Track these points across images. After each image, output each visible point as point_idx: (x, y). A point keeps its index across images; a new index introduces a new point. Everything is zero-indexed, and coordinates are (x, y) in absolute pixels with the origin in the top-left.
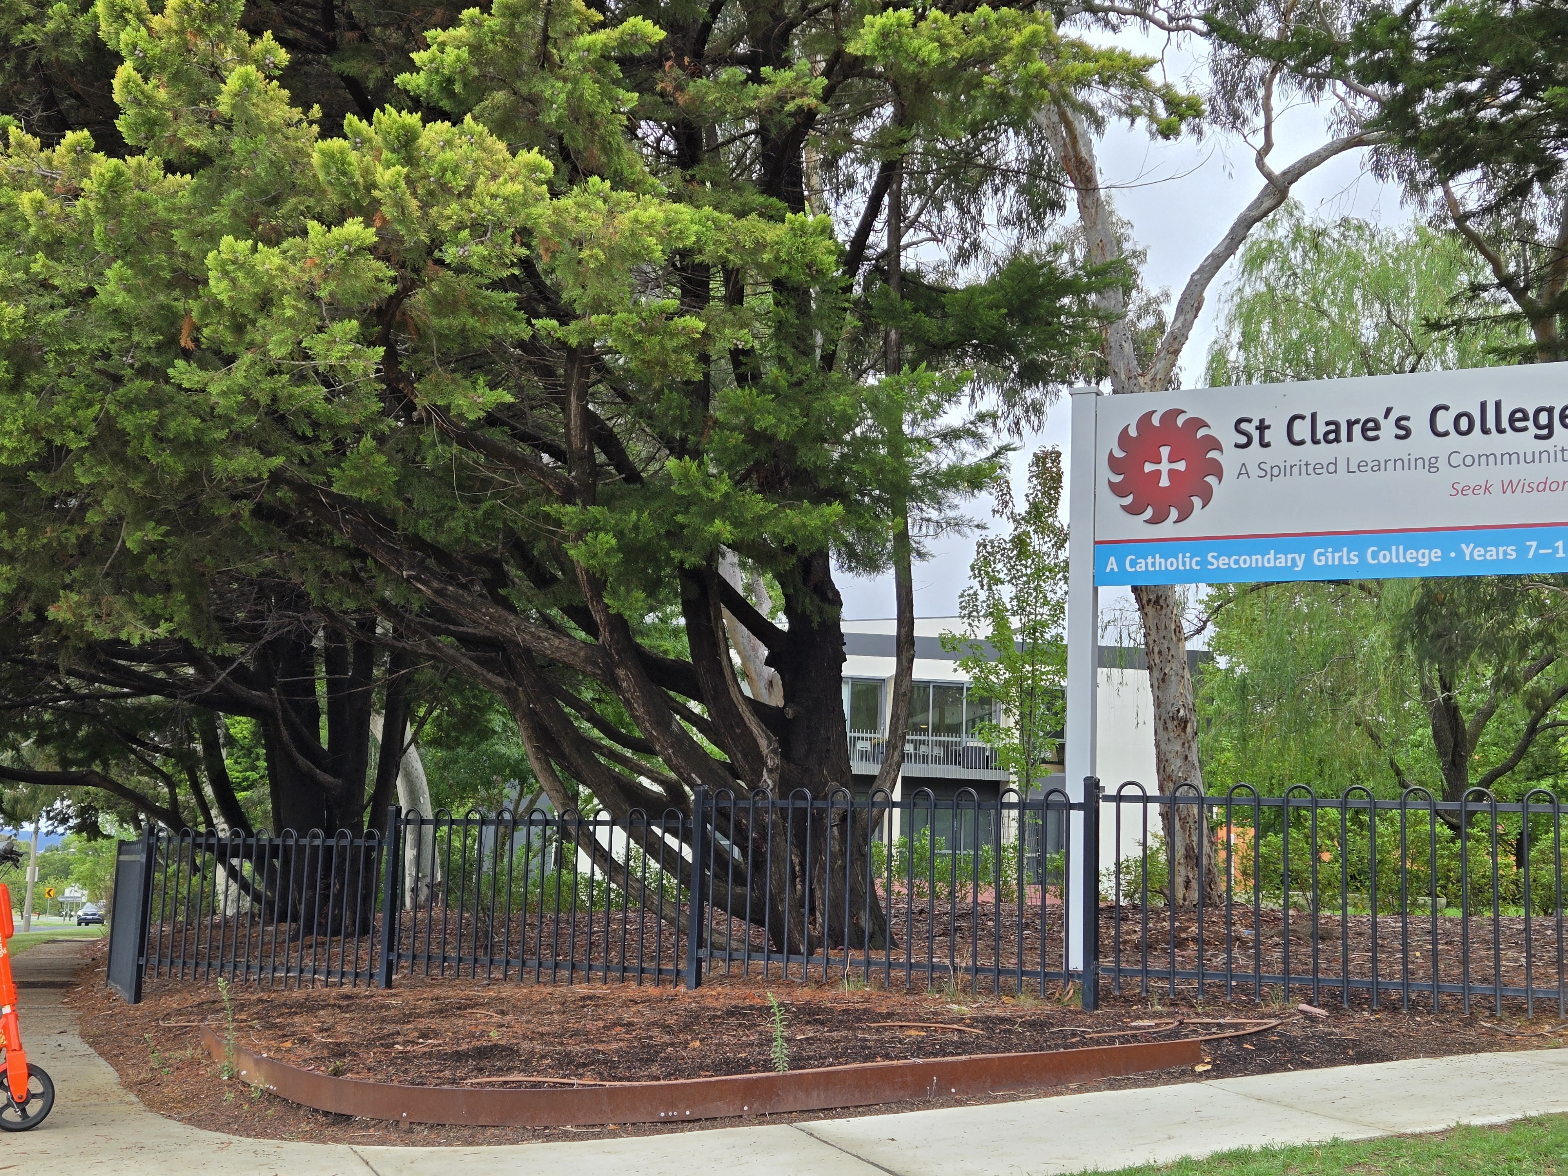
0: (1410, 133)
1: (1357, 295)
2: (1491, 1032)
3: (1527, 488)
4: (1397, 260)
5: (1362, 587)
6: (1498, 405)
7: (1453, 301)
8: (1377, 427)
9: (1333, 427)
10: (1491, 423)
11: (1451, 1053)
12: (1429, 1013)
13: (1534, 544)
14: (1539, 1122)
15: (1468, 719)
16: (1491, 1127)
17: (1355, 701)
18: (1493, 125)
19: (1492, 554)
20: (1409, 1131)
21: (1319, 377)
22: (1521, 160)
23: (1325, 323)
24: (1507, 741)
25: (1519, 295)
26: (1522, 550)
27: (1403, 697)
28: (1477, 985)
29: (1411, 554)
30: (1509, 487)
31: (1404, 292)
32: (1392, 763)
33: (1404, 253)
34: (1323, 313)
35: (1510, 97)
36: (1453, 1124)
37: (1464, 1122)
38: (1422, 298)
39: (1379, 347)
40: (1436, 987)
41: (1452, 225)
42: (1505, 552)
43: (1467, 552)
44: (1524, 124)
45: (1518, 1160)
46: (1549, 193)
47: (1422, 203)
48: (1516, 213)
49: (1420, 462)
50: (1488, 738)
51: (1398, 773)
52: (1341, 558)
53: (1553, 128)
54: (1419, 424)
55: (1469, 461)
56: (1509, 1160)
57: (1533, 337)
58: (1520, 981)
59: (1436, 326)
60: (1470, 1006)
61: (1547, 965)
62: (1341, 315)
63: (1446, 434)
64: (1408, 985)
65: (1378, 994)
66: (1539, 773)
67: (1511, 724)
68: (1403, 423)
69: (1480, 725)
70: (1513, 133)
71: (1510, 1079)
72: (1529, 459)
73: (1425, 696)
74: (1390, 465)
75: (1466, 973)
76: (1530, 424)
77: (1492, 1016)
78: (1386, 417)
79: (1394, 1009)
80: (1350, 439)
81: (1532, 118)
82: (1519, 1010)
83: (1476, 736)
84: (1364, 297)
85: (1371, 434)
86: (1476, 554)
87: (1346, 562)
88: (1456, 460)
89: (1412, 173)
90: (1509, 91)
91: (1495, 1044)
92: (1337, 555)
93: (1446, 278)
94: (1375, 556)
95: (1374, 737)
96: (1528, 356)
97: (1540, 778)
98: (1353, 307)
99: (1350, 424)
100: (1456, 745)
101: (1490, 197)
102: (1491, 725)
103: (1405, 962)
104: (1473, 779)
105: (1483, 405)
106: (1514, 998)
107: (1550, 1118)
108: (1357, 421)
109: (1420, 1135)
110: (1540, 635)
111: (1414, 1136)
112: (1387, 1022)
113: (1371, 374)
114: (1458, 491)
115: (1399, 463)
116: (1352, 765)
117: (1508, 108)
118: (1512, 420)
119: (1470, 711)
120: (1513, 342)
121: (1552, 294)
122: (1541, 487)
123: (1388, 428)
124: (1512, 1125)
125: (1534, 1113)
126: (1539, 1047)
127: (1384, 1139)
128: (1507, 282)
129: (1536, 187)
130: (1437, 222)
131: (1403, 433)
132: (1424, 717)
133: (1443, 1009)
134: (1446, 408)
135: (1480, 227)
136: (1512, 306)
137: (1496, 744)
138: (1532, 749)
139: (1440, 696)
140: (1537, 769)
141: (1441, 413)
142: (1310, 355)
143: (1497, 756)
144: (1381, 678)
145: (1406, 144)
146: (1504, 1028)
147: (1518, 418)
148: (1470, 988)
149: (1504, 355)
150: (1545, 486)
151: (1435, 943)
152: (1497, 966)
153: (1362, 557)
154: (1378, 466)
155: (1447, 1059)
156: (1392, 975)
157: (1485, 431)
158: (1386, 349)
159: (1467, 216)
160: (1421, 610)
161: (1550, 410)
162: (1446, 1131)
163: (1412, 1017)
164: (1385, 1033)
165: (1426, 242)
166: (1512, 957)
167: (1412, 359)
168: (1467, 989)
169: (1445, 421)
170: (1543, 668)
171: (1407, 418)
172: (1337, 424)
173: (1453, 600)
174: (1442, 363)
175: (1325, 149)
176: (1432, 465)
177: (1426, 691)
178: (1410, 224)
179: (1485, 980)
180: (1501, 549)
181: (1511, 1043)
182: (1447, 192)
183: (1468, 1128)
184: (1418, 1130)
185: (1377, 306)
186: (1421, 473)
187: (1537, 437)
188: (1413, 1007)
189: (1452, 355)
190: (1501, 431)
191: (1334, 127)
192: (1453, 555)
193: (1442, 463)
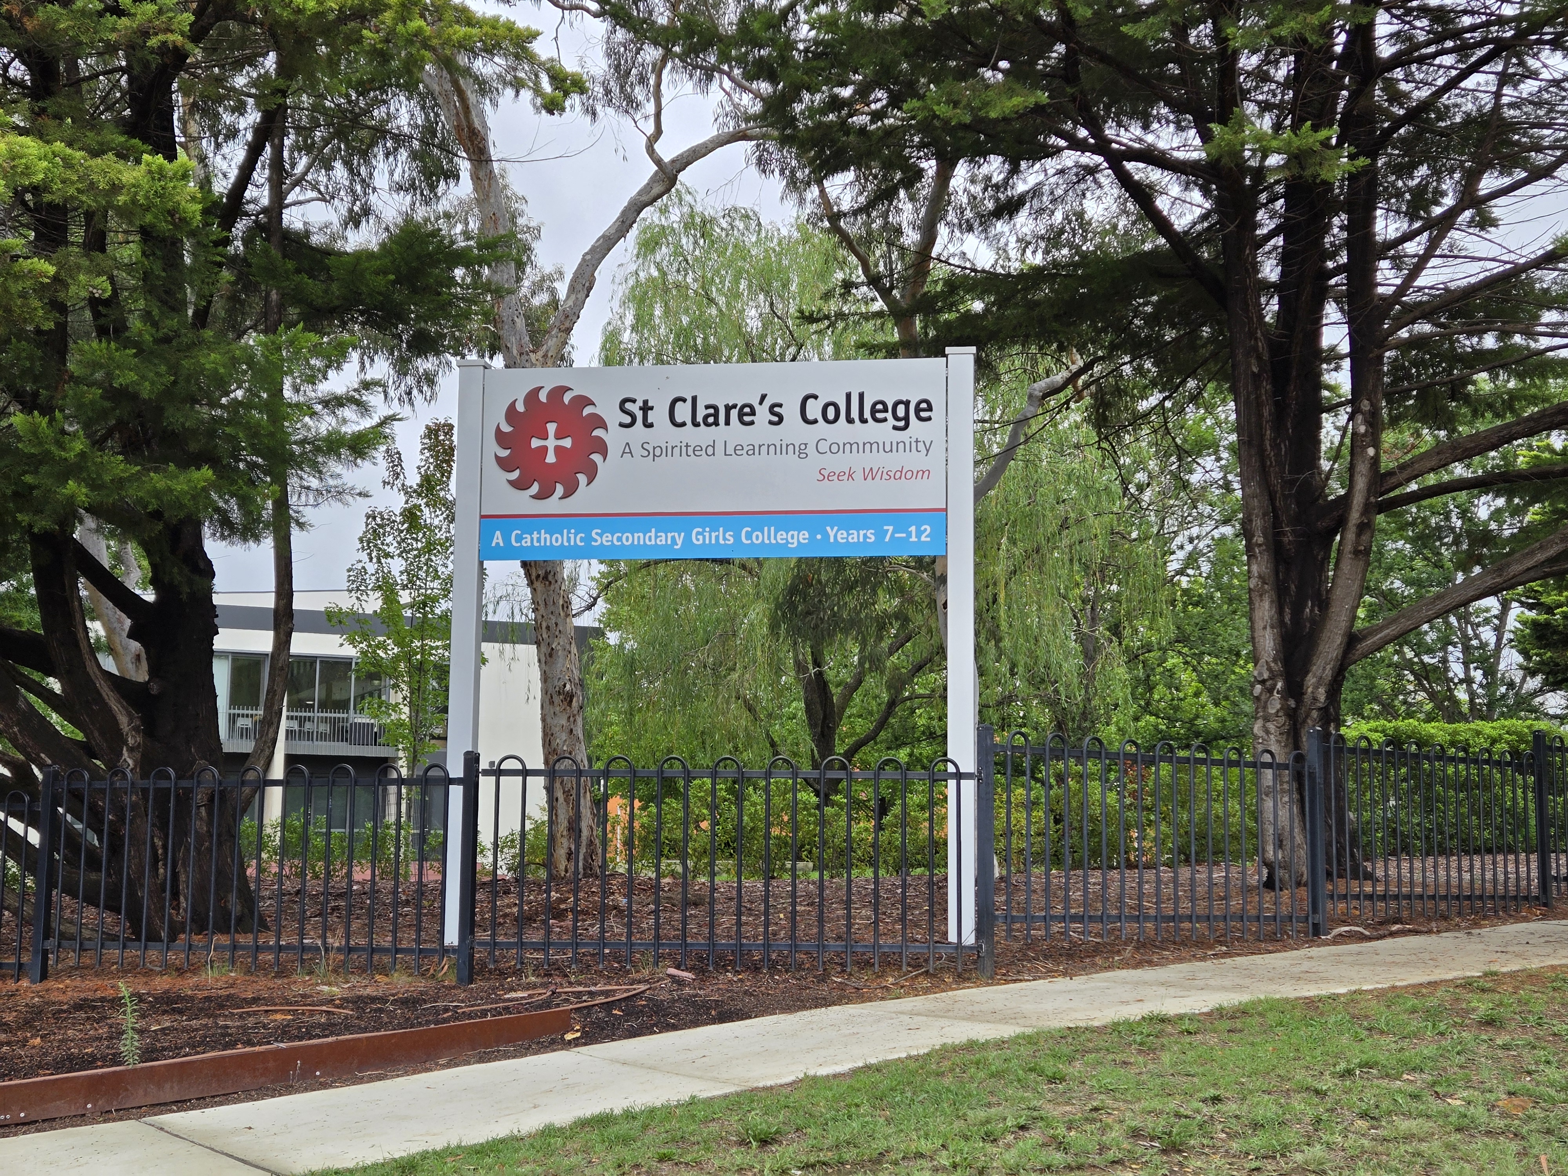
0: (788, 131)
1: (743, 285)
2: (842, 987)
3: (885, 476)
4: (780, 254)
5: (743, 567)
6: (861, 396)
7: (827, 296)
8: (753, 413)
9: (712, 411)
10: (855, 414)
11: (804, 1008)
12: (787, 971)
13: (891, 528)
14: (877, 1069)
15: (836, 692)
16: (835, 1076)
17: (735, 676)
18: (863, 130)
19: (855, 537)
20: (761, 1085)
21: (706, 362)
22: (888, 166)
23: (714, 311)
24: (871, 713)
25: (885, 293)
26: (880, 534)
27: (779, 672)
28: (832, 942)
29: (781, 536)
30: (870, 474)
31: (785, 285)
32: (768, 735)
33: (786, 247)
34: (711, 301)
35: (879, 105)
36: (801, 1076)
37: (811, 1073)
38: (801, 293)
39: (762, 337)
40: (795, 947)
41: (826, 224)
42: (865, 536)
43: (832, 534)
44: (890, 132)
45: (857, 1106)
46: (912, 199)
47: (802, 201)
48: (885, 215)
49: (791, 448)
50: (854, 711)
51: (773, 744)
52: (717, 537)
53: (916, 139)
54: (791, 412)
55: (834, 448)
56: (849, 1106)
57: (896, 335)
58: (869, 937)
59: (811, 319)
60: (824, 963)
61: (895, 922)
62: (728, 304)
63: (815, 421)
64: (769, 945)
65: (742, 955)
66: (897, 743)
67: (876, 697)
68: (776, 409)
69: (847, 699)
70: (881, 139)
71: (855, 1030)
72: (888, 449)
73: (798, 672)
74: (764, 449)
75: (821, 932)
76: (889, 415)
77: (843, 971)
78: (761, 403)
79: (756, 969)
80: (727, 423)
81: (898, 127)
82: (868, 964)
83: (843, 709)
84: (750, 286)
85: (747, 419)
86: (839, 536)
87: (722, 542)
88: (824, 446)
89: (793, 172)
90: (879, 100)
91: (844, 997)
92: (714, 535)
93: (823, 275)
94: (749, 536)
95: (750, 709)
96: (892, 352)
97: (898, 747)
98: (738, 295)
99: (728, 408)
100: (825, 718)
101: (862, 199)
102: (857, 697)
103: (767, 924)
104: (840, 749)
105: (848, 396)
106: (864, 954)
107: (887, 1064)
108: (735, 406)
109: (771, 1088)
110: (897, 616)
111: (765, 1089)
112: (747, 981)
113: (754, 361)
114: (826, 476)
115: (772, 448)
116: (732, 737)
117: (877, 116)
118: (874, 411)
119: (838, 686)
120: (880, 338)
121: (914, 295)
122: (898, 475)
123: (763, 414)
124: (854, 1072)
125: (873, 1061)
126: (882, 999)
127: (738, 1094)
128: (874, 281)
129: (902, 193)
130: (813, 220)
131: (776, 419)
132: (799, 691)
133: (800, 967)
134: (816, 397)
135: (853, 228)
136: (879, 305)
137: (860, 716)
138: (892, 720)
139: (813, 671)
140: (897, 739)
141: (810, 401)
142: (699, 341)
143: (862, 727)
144: (759, 653)
145: (784, 141)
146: (853, 982)
147: (879, 410)
148: (824, 946)
149: (872, 350)
150: (901, 474)
151: (794, 904)
152: (849, 926)
153: (737, 537)
154: (753, 450)
155: (800, 1014)
156: (755, 937)
157: (850, 421)
158: (769, 340)
159: (841, 215)
160: (792, 590)
161: (907, 404)
162: (794, 1082)
163: (772, 976)
164: (746, 992)
165: (806, 240)
166: (863, 914)
167: (792, 350)
168: (822, 947)
169: (814, 410)
170: (902, 645)
171: (780, 406)
172: (716, 408)
173: (819, 581)
174: (819, 354)
175: (711, 141)
176: (801, 452)
177: (800, 667)
178: (793, 221)
179: (839, 938)
180: (862, 533)
181: (860, 996)
182: (822, 191)
183: (815, 1078)
184: (769, 1083)
185: (761, 297)
186: (792, 458)
187: (895, 428)
188: (773, 967)
189: (828, 349)
190: (864, 421)
191: (720, 120)
192: (819, 537)
193: (811, 450)
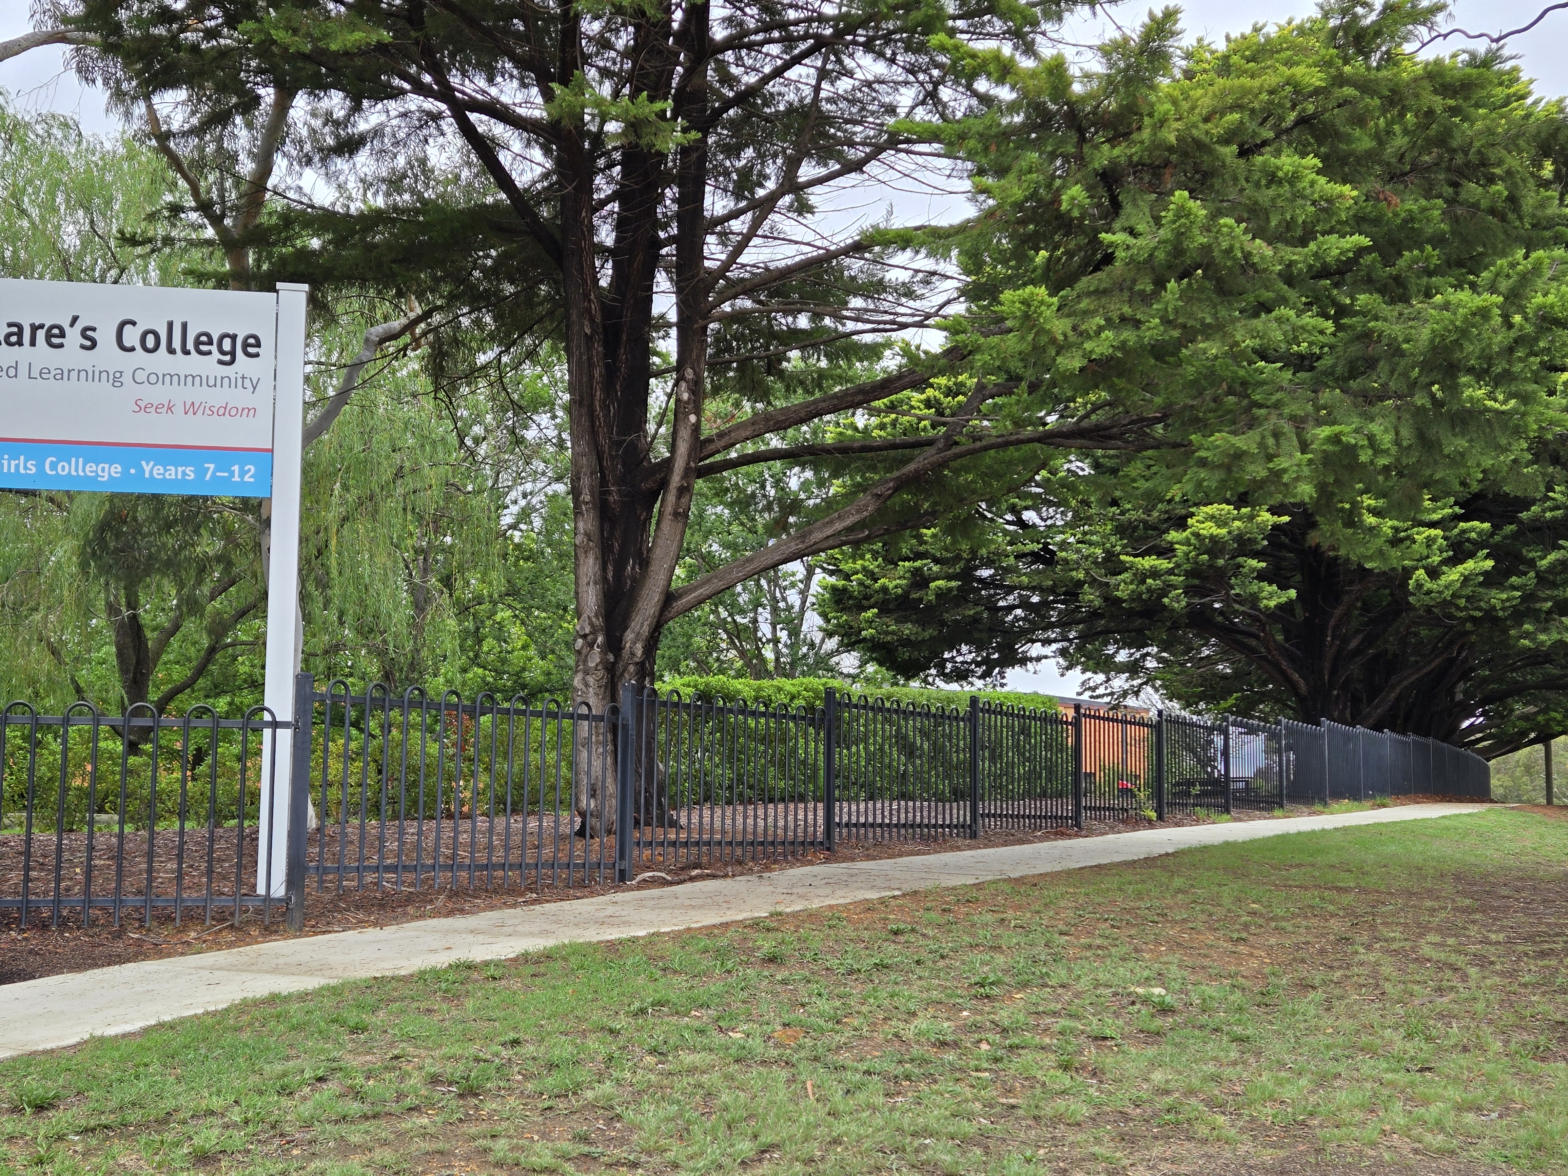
0: (112, 39)
1: (60, 199)
2: (139, 943)
3: (208, 411)
4: (103, 169)
5: (51, 500)
6: (184, 326)
7: (152, 217)
8: (62, 335)
9: (15, 329)
10: (177, 344)
11: (96, 966)
12: (78, 928)
13: (212, 466)
14: (172, 1026)
15: (151, 636)
16: (124, 1036)
17: (37, 617)
18: (195, 48)
19: (172, 473)
20: (40, 1048)
21: (15, 277)
22: (222, 88)
23: (26, 224)
24: (189, 660)
25: (216, 221)
26: (201, 472)
27: (89, 613)
28: (131, 897)
29: (90, 468)
30: (192, 409)
31: (109, 202)
32: (73, 680)
33: (109, 163)
34: (23, 212)
35: (213, 23)
36: (86, 1036)
37: (98, 1033)
38: (126, 213)
39: (80, 255)
40: (88, 901)
41: (154, 143)
42: (184, 473)
43: (147, 469)
44: (223, 53)
45: (146, 1065)
46: (249, 126)
47: (128, 114)
48: (219, 141)
49: (104, 375)
50: (172, 657)
51: (79, 690)
52: (17, 466)
53: (253, 64)
54: (106, 336)
55: (153, 379)
56: (138, 1066)
57: (228, 267)
58: (172, 890)
59: (133, 241)
60: (121, 918)
61: (201, 875)
62: (42, 217)
63: (132, 349)
64: (59, 902)
65: (28, 912)
66: (217, 691)
67: (194, 643)
68: (89, 333)
69: (163, 644)
70: (214, 59)
71: (150, 987)
72: (211, 383)
73: (110, 614)
74: (74, 375)
75: (118, 888)
76: (214, 348)
77: (141, 927)
78: (72, 325)
79: (44, 927)
80: (33, 343)
81: (233, 49)
82: (170, 919)
83: (158, 655)
84: (67, 201)
85: (55, 341)
86: (155, 472)
87: (22, 471)
88: (141, 376)
89: (118, 82)
90: (214, 18)
91: (141, 953)
92: (13, 463)
93: (151, 196)
94: (54, 466)
95: (54, 652)
96: (222, 282)
97: (217, 695)
98: (55, 210)
99: (34, 328)
100: (138, 663)
101: (195, 121)
102: (175, 642)
103: (58, 880)
104: (154, 696)
105: (170, 325)
106: (165, 908)
107: (182, 1021)
108: (42, 326)
109: (52, 1051)
110: (219, 559)
111: (45, 1052)
112: (33, 939)
113: (70, 280)
114: (142, 408)
115: (83, 374)
116: (33, 682)
117: (212, 34)
118: (198, 343)
119: (154, 629)
120: (210, 267)
121: (245, 226)
122: (222, 411)
123: (74, 337)
124: (146, 1031)
125: (167, 1018)
126: (182, 954)
127: (14, 1059)
128: (204, 207)
129: (238, 120)
130: (141, 137)
131: (88, 343)
132: (109, 635)
133: (93, 923)
134: (134, 323)
135: (185, 149)
136: (210, 233)
137: (178, 663)
138: (213, 668)
139: (126, 613)
140: (216, 687)
141: (128, 328)
142: (8, 254)
143: (180, 674)
144: (66, 593)
145: (108, 49)
146: (152, 938)
147: (203, 342)
148: (121, 901)
149: (200, 278)
150: (225, 410)
151: (90, 859)
152: (150, 880)
153: (40, 466)
154: (61, 375)
155: (90, 972)
156: (46, 893)
157: (171, 351)
158: (88, 259)
159: (169, 134)
160: (104, 526)
161: (234, 338)
162: (79, 1044)
163: (61, 933)
164: (31, 952)
165: (131, 157)
166: (166, 869)
167: (114, 272)
168: (120, 903)
169: (131, 336)
170: (225, 590)
171: (94, 329)
172: (20, 327)
173: (135, 519)
174: (144, 280)
175: (26, 38)
176: (116, 380)
177: (112, 609)
178: (118, 135)
179: (139, 892)
180: (180, 469)
181: (158, 952)
182: (150, 107)
183: (102, 1040)
184: (49, 1046)
185: (81, 213)
186: (106, 386)
187: (221, 362)
188: (63, 924)
189: (154, 274)
190: (187, 352)
191: (37, 16)
192: (133, 471)
193: (127, 378)
